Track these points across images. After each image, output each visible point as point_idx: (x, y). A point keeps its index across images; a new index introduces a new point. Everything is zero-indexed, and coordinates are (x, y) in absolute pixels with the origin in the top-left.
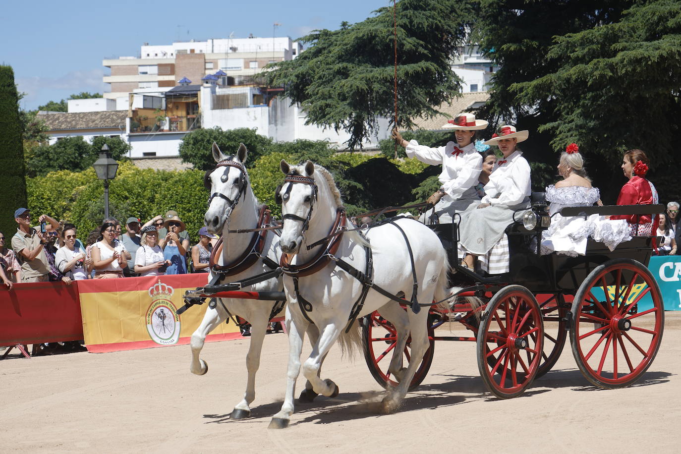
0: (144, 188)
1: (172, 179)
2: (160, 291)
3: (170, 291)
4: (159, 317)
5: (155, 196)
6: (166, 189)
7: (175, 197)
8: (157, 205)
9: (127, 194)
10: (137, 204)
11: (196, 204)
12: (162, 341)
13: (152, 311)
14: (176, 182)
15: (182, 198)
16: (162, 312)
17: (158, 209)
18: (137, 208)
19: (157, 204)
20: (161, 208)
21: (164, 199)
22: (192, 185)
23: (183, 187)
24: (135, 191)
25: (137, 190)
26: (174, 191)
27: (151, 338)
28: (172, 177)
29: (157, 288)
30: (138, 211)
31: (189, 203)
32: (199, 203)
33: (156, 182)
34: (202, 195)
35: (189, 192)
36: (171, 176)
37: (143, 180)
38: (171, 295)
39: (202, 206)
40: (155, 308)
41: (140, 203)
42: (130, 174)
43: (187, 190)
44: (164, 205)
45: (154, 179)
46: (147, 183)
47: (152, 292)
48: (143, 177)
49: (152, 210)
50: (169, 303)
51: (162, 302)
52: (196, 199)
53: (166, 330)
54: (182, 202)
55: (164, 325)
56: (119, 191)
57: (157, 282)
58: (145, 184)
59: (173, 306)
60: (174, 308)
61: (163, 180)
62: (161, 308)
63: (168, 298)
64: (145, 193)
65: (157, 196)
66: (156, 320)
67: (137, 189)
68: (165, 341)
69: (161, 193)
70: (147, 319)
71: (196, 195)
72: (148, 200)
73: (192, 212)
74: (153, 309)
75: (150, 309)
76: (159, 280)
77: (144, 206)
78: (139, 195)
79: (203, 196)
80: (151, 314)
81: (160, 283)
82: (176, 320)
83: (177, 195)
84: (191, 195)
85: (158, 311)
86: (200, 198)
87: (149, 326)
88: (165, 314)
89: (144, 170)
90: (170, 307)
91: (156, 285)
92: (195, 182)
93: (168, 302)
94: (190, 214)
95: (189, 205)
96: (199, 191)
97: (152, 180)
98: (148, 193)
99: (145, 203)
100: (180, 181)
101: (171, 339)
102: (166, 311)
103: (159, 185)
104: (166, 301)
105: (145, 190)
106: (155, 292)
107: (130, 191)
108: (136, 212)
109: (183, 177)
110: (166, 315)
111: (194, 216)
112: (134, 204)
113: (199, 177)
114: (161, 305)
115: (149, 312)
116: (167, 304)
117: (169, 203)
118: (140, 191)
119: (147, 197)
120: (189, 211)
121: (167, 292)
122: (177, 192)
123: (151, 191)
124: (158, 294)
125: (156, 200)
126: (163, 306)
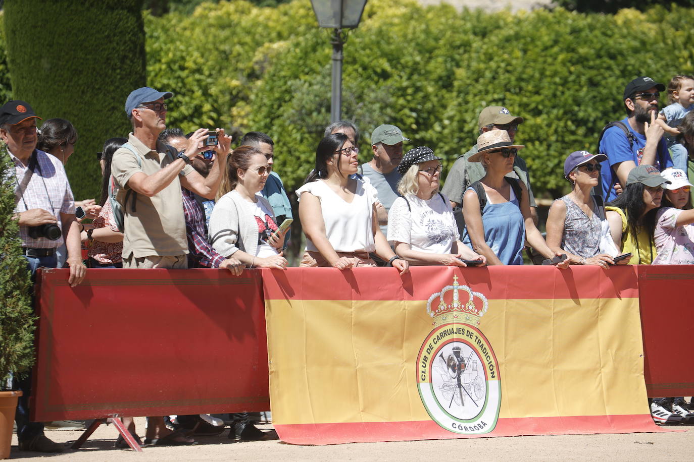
0: (428, 52)
1: (497, 31)
2: (456, 303)
3: (479, 304)
4: (449, 365)
5: (453, 73)
6: (483, 57)
7: (503, 78)
8: (458, 96)
9: (387, 66)
10: (410, 91)
11: (555, 96)
12: (458, 423)
13: (433, 352)
14: (508, 40)
15: (520, 79)
16: (457, 352)
17: (460, 105)
18: (408, 101)
19: (459, 92)
20: (467, 102)
21: (477, 81)
22: (546, 48)
23: (525, 51)
24: (406, 59)
25: (412, 57)
26: (503, 61)
27: (430, 415)
28: (498, 27)
29: (449, 296)
30: (412, 110)
31: (537, 93)
32: (563, 93)
33: (459, 39)
34: (571, 73)
35: (539, 66)
36: (496, 24)
37: (427, 32)
38: (481, 314)
39: (570, 101)
40: (440, 343)
41: (418, 89)
42: (395, 16)
43: (535, 61)
44: (475, 95)
45: (455, 30)
46: (437, 39)
47: (435, 305)
48: (427, 26)
49: (444, 107)
50: (475, 333)
51: (459, 331)
52: (555, 83)
53: (466, 398)
54: (521, 89)
55: (460, 385)
56: (368, 56)
57: (450, 282)
58: (432, 43)
59: (483, 342)
60: (486, 346)
61: (475, 34)
62: (456, 345)
63: (473, 321)
64: (431, 66)
65: (461, 73)
66: (441, 372)
67: (411, 55)
68: (463, 425)
69: (469, 66)
70: (421, 369)
71: (555, 74)
72: (436, 81)
73: (544, 116)
74: (436, 347)
75: (427, 347)
76: (455, 278)
77: (426, 97)
78: (415, 69)
79: (572, 78)
80: (430, 357)
81: (456, 283)
82: (490, 375)
83: (508, 71)
84: (542, 73)
85: (448, 351)
86: (565, 83)
87: (424, 386)
88: (462, 360)
89: (431, 9)
90: (475, 344)
91: (448, 288)
92: (556, 42)
93: (471, 330)
94: (539, 120)
95: (537, 98)
96: (563, 63)
97: (449, 34)
98: (437, 67)
99: (430, 89)
100: (517, 37)
101: (478, 421)
102: (466, 352)
103: (466, 46)
104: (467, 328)
105: (430, 58)
106: (443, 306)
107: (393, 59)
108: (407, 111)
109: (527, 28)
110: (466, 360)
111: (549, 125)
112: (402, 92)
113: (564, 30)
114: (455, 336)
115: (424, 353)
116: (470, 335)
117: (487, 92)
118: (418, 59)
119: (434, 76)
120: (537, 113)
121: (471, 306)
122: (509, 64)
123: (446, 61)
124: (449, 310)
125: (456, 83)
126: (459, 341)
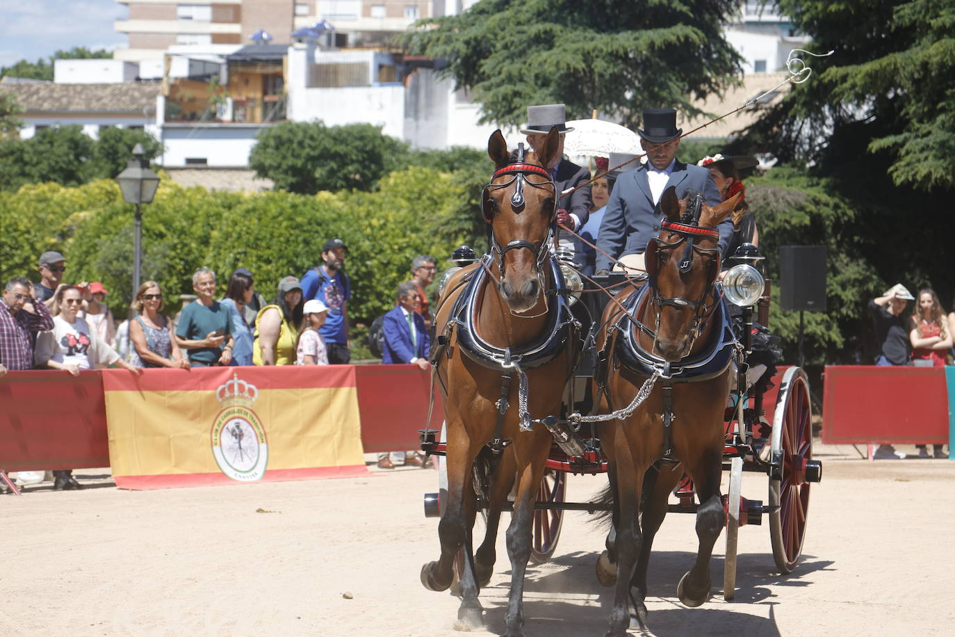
0: (192, 220)
1: (239, 206)
2: (236, 393)
3: (251, 392)
4: (232, 435)
5: (209, 234)
6: (230, 223)
7: (245, 237)
8: (213, 250)
9: (162, 228)
10: (179, 246)
11: (280, 250)
12: (238, 473)
13: (221, 426)
14: (248, 211)
15: (257, 239)
16: (238, 427)
17: (215, 256)
18: (178, 254)
19: (214, 248)
20: (220, 254)
21: (227, 239)
22: (274, 218)
23: (260, 219)
24: (177, 224)
25: (180, 223)
26: (244, 226)
27: (220, 469)
28: (239, 202)
29: (231, 387)
30: (181, 259)
31: (269, 248)
32: (286, 248)
33: (213, 210)
34: (291, 235)
35: (270, 229)
36: (239, 201)
37: (190, 206)
38: (253, 399)
39: (291, 254)
40: (226, 420)
41: (185, 245)
42: (164, 194)
43: (266, 226)
44: (226, 249)
45: (210, 204)
46: (197, 211)
47: (222, 393)
48: (190, 202)
49: (204, 257)
50: (250, 412)
51: (239, 411)
52: (280, 242)
53: (245, 457)
54: (257, 245)
55: (240, 448)
56: (150, 222)
57: (232, 378)
58: (193, 213)
59: (255, 418)
60: (257, 421)
61: (224, 207)
62: (237, 420)
63: (248, 404)
64: (194, 229)
65: (215, 234)
66: (227, 439)
67: (180, 221)
68: (242, 475)
69: (221, 230)
70: (214, 437)
71: (280, 235)
72: (197, 239)
73: (273, 264)
74: (223, 422)
75: (217, 422)
76: (235, 375)
77: (190, 252)
78: (183, 232)
79: (292, 238)
80: (219, 429)
81: (236, 379)
82: (260, 441)
83: (248, 233)
84: (272, 236)
85: (231, 425)
86: (288, 241)
87: (217, 449)
88: (241, 431)
89: (189, 189)
90: (249, 420)
91: (230, 382)
92: (280, 214)
93: (247, 411)
94: (269, 267)
95: (269, 252)
96: (286, 228)
97: (205, 207)
98: (198, 230)
99: (193, 245)
100: (254, 210)
101: (253, 472)
102: (244, 426)
103: (218, 216)
104: (244, 409)
105: (193, 224)
106: (227, 394)
107: (168, 224)
108: (177, 260)
109: (261, 203)
110: (244, 431)
111: (277, 270)
112: (174, 248)
113: (286, 205)
114: (236, 415)
115: (216, 427)
116: (246, 414)
117: (234, 247)
118: (185, 224)
119: (196, 236)
120: (268, 262)
121: (246, 394)
122: (249, 228)
123: (203, 226)
124: (232, 397)
125: (212, 241)
126: (239, 418)
